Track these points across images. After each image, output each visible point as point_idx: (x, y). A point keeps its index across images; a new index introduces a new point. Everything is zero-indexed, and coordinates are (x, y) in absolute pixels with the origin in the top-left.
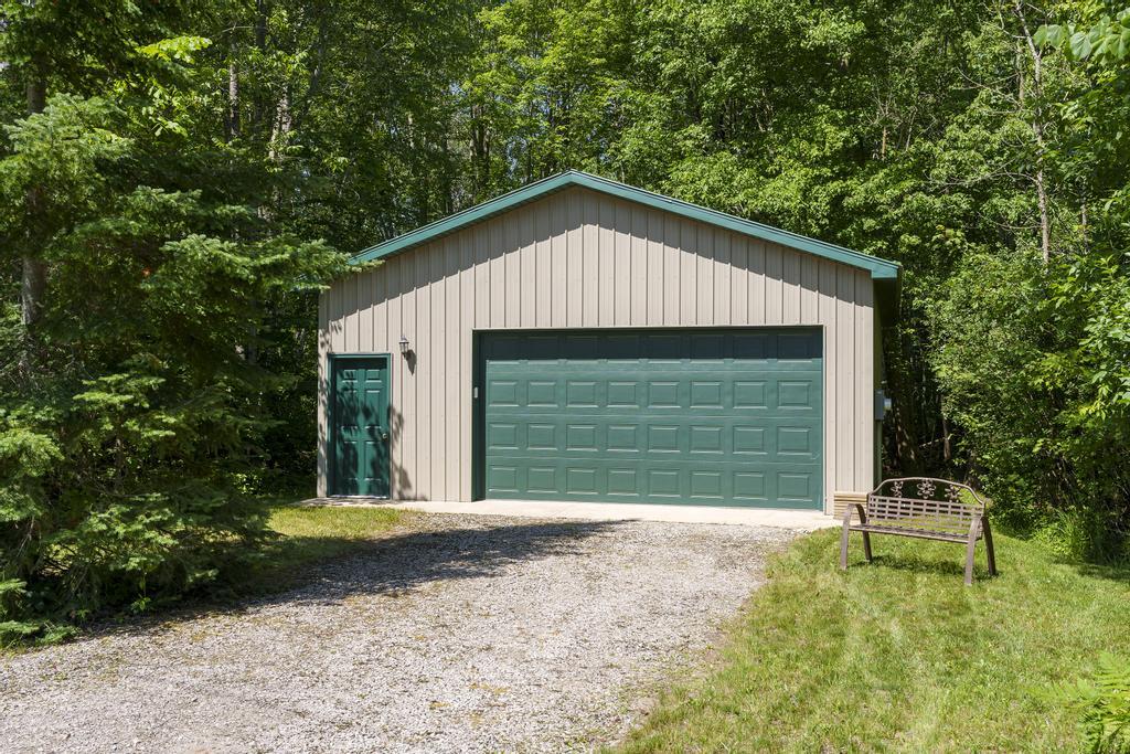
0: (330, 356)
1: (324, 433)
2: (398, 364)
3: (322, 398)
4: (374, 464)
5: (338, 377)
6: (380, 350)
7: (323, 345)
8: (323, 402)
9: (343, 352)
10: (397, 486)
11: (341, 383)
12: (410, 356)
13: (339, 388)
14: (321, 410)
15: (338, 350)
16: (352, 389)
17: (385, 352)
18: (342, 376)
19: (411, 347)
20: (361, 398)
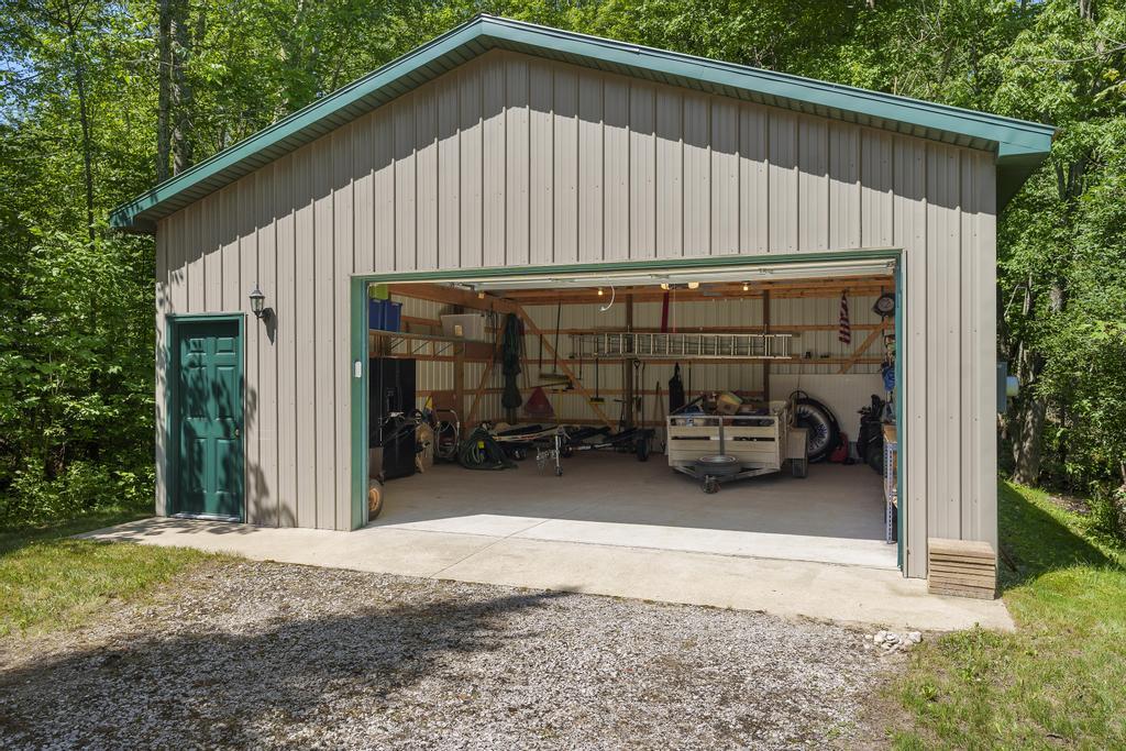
0: (170, 318)
1: (163, 422)
2: (254, 328)
3: (161, 372)
4: (226, 464)
5: (183, 346)
6: (231, 309)
7: (161, 302)
8: (162, 378)
9: (185, 313)
10: (253, 493)
11: (187, 357)
12: (268, 317)
13: (184, 362)
14: (160, 389)
15: (180, 310)
16: (201, 366)
17: (237, 311)
18: (188, 346)
19: (269, 303)
20: (211, 376)
